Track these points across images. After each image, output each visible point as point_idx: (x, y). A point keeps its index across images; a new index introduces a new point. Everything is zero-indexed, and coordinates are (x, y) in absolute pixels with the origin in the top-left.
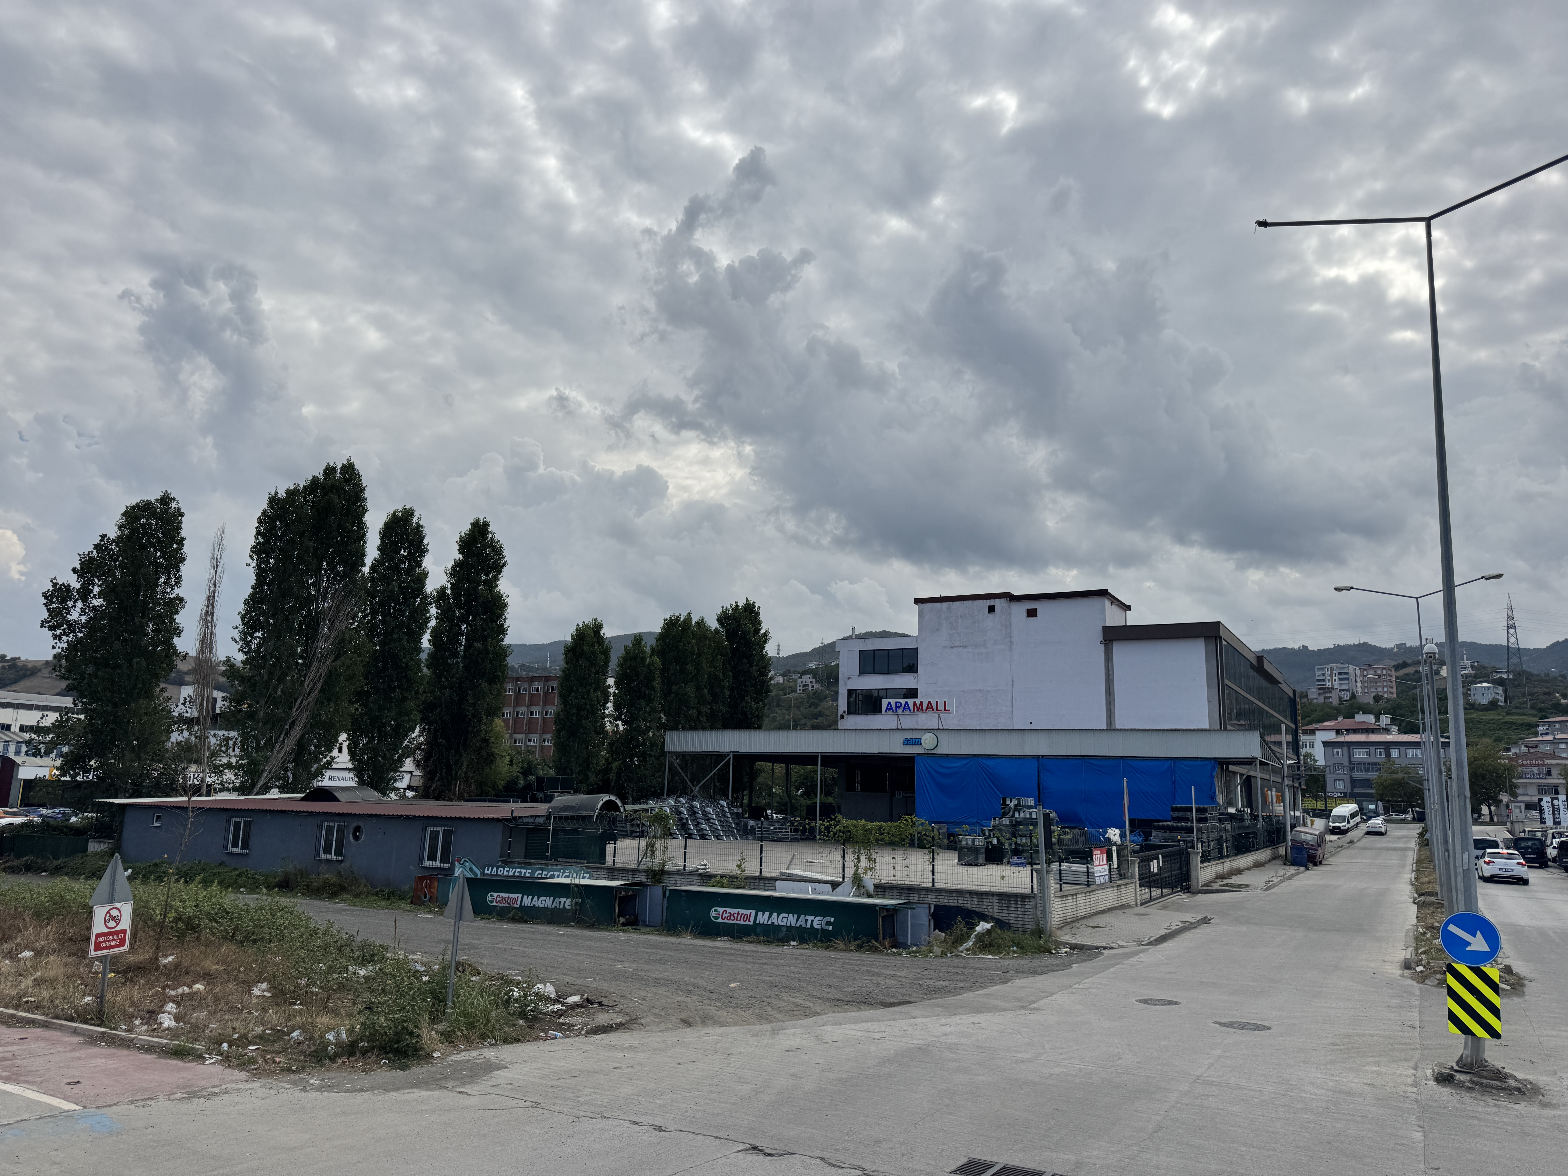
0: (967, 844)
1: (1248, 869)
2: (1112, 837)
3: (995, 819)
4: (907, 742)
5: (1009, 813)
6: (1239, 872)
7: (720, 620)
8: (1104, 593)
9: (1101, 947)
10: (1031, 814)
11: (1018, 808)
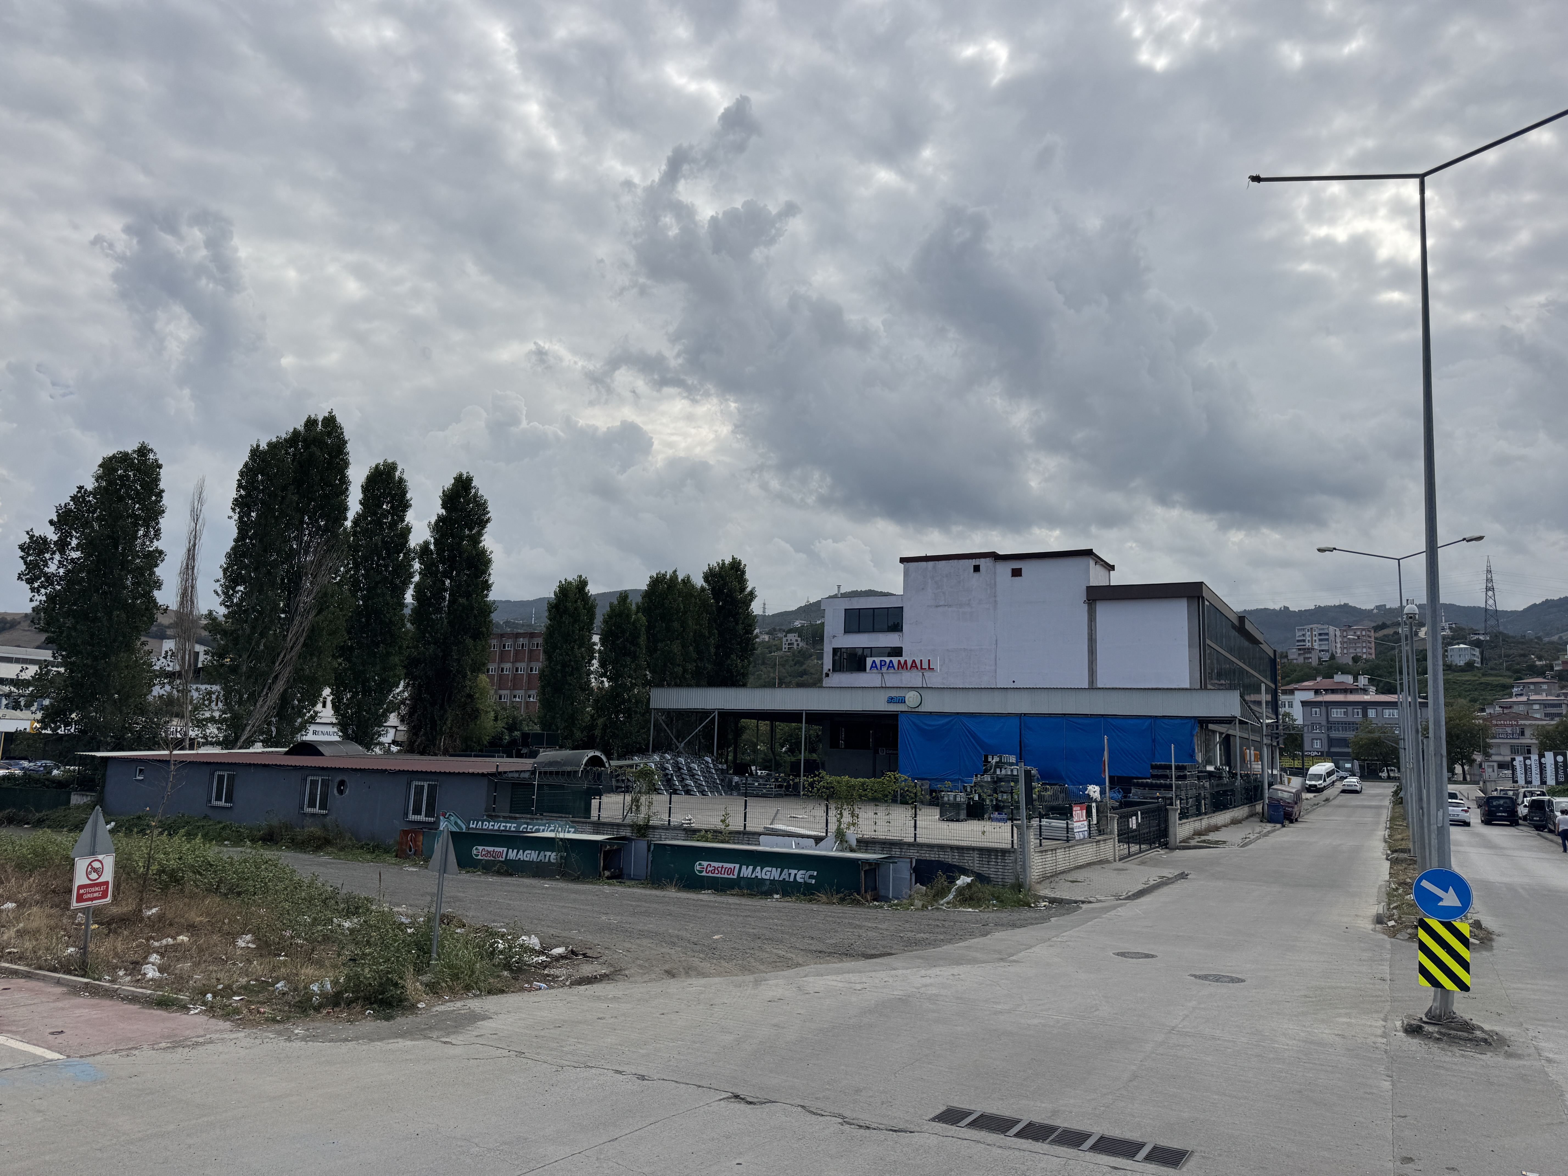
0: (949, 800)
1: (1225, 826)
2: (1092, 794)
3: (976, 776)
4: (891, 700)
5: (990, 770)
6: (1216, 828)
7: (706, 578)
8: (1089, 553)
9: (1080, 901)
10: (1012, 771)
11: (999, 765)
